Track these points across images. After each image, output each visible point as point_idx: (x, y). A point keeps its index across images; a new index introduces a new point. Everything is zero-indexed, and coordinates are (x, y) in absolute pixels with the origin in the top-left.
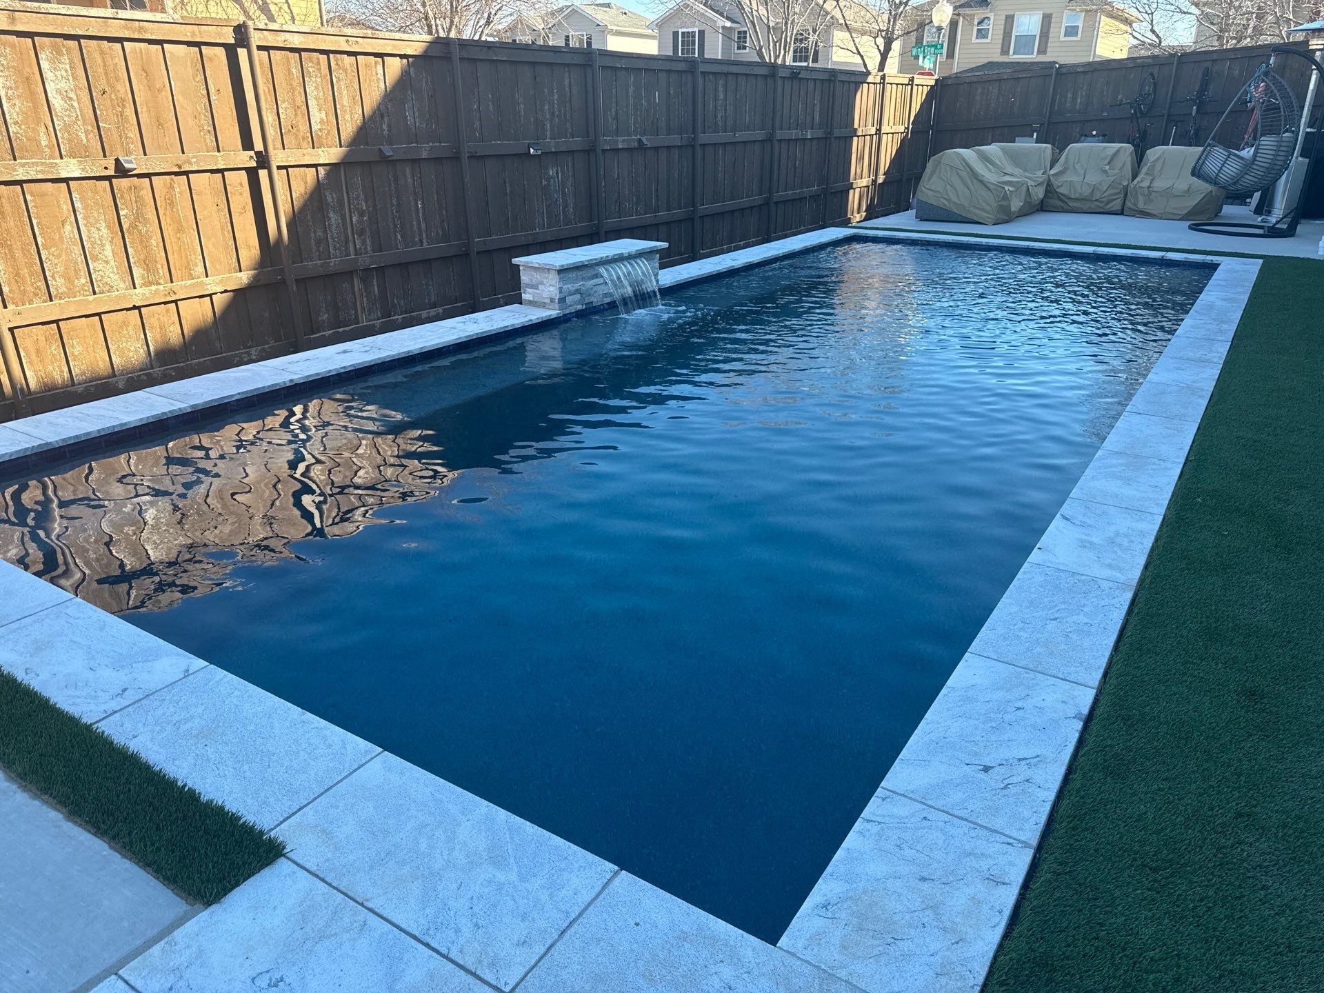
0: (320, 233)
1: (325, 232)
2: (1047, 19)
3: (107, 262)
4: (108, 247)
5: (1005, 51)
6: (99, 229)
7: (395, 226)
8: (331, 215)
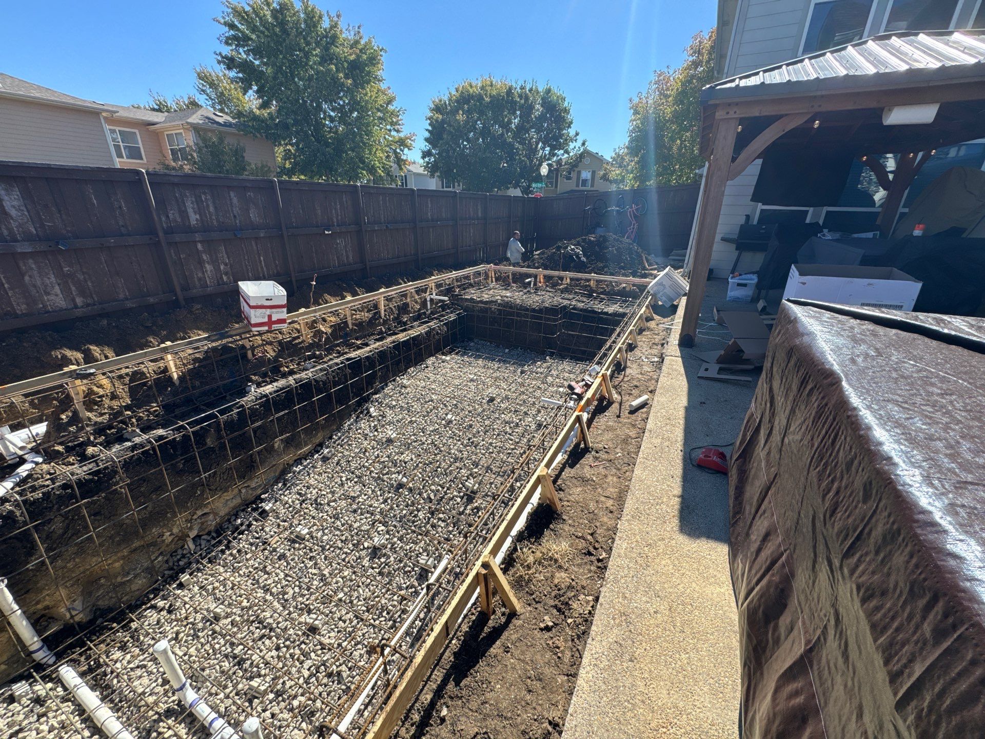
0: (200, 275)
1: (203, 273)
2: (594, 173)
3: (57, 295)
4: (57, 287)
5: (577, 185)
6: (49, 278)
7: (248, 270)
8: (207, 265)
